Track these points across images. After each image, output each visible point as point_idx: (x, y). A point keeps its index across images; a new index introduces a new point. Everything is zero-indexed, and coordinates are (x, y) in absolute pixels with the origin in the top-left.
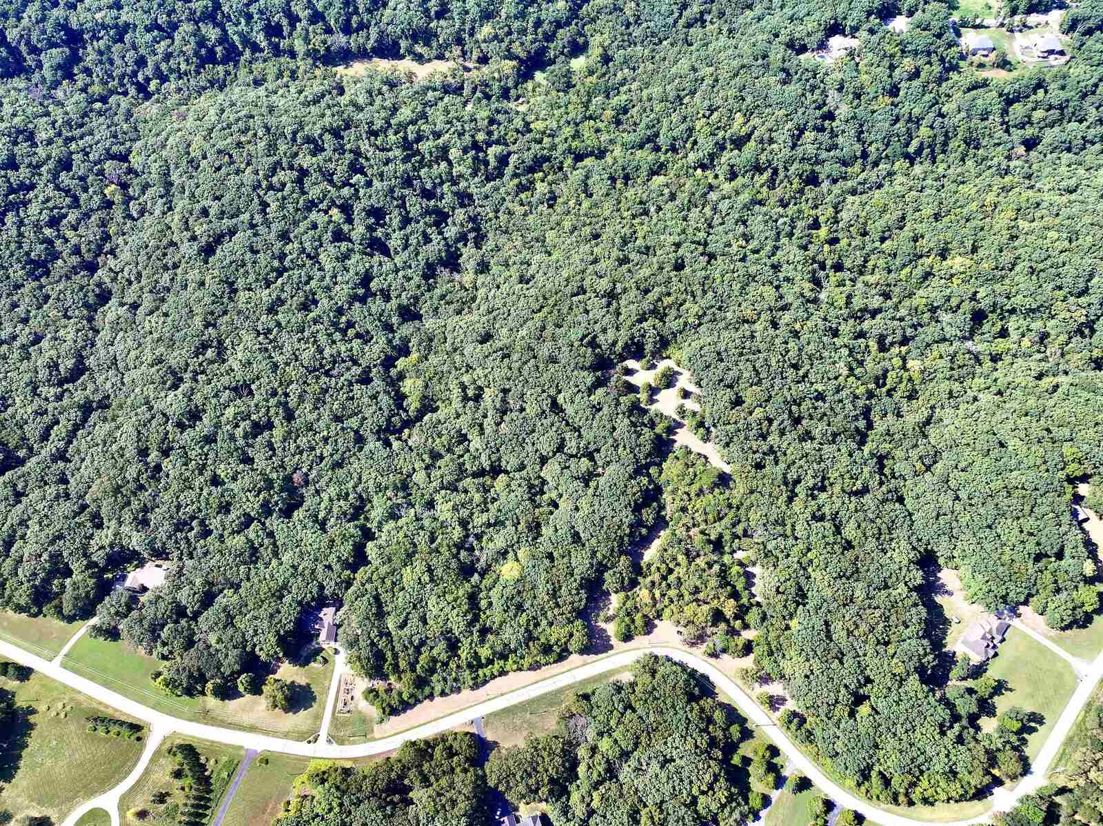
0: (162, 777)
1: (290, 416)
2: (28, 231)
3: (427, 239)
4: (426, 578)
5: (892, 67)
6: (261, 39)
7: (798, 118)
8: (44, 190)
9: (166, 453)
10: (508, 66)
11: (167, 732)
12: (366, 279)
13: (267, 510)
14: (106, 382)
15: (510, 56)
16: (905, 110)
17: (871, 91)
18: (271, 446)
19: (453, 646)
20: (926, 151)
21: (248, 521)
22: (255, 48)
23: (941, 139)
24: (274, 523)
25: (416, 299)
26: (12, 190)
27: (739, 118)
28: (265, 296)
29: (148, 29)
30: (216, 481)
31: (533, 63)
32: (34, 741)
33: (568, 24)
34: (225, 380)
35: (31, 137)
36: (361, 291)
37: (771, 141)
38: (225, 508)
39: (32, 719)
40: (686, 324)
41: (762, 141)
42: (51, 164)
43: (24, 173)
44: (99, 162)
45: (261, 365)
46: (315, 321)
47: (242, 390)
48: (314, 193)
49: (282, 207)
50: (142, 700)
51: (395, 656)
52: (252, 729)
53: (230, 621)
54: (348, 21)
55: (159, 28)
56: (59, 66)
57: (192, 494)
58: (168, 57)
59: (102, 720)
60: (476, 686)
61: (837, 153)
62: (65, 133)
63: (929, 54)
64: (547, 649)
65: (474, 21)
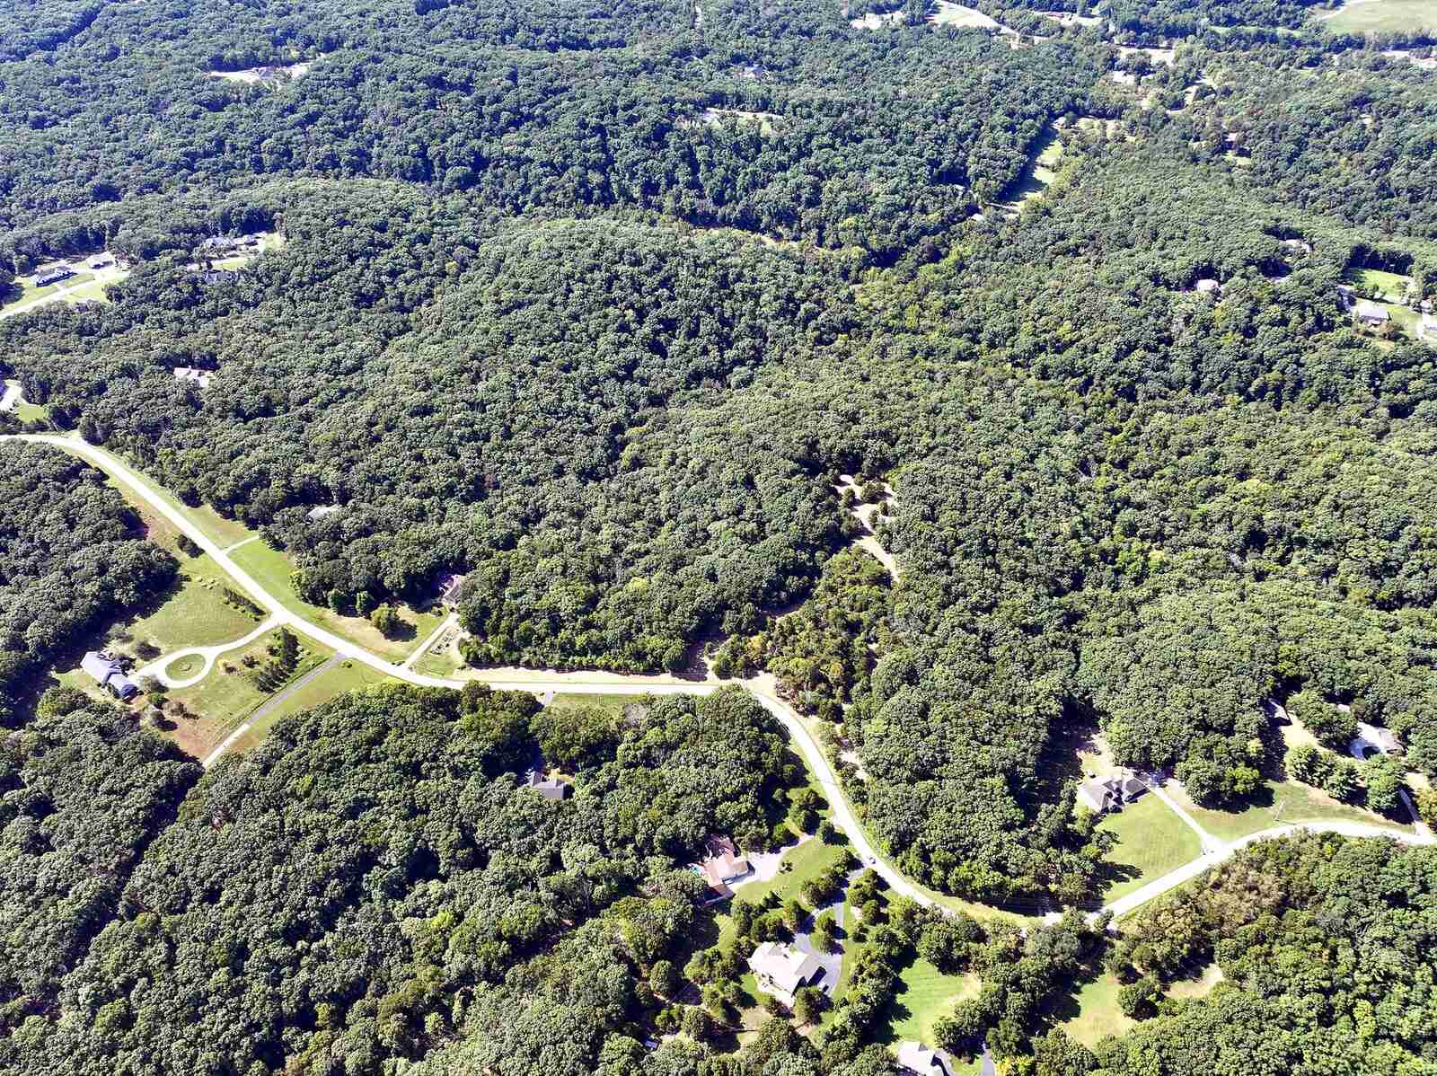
0: (260, 651)
1: (508, 435)
2: (369, 274)
3: (705, 352)
4: (559, 570)
5: (1254, 311)
6: (636, 192)
7: (1130, 335)
8: (400, 249)
9: (389, 429)
10: (855, 252)
11: (283, 622)
12: (635, 363)
13: (450, 491)
14: (369, 379)
15: (864, 244)
16: (1257, 351)
17: (1221, 325)
18: (479, 451)
19: (556, 625)
20: (1270, 393)
21: (429, 493)
22: (631, 199)
23: (1291, 384)
24: (451, 504)
25: (670, 391)
26: (371, 244)
27: (1067, 325)
28: (535, 351)
29: (543, 165)
30: (419, 458)
31: (886, 258)
32: (177, 599)
33: (935, 232)
34: (466, 396)
35: (407, 217)
36: (622, 373)
37: (1096, 351)
38: (416, 478)
39: (185, 584)
40: (911, 450)
41: (1085, 349)
42: (413, 236)
43: (388, 236)
44: (453, 244)
45: (505, 394)
46: (568, 380)
47: (479, 406)
48: (616, 293)
49: (584, 296)
50: (276, 595)
51: (499, 618)
52: (352, 640)
53: (375, 550)
54: (721, 193)
55: (553, 166)
56: (458, 179)
57: (394, 461)
58: (550, 188)
59: (236, 599)
60: (560, 668)
61: (1164, 374)
62: (436, 220)
63: (1303, 307)
64: (639, 656)
65: (840, 212)
